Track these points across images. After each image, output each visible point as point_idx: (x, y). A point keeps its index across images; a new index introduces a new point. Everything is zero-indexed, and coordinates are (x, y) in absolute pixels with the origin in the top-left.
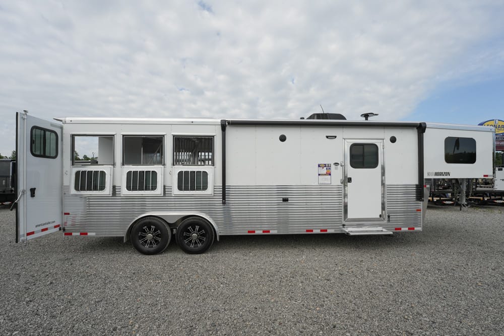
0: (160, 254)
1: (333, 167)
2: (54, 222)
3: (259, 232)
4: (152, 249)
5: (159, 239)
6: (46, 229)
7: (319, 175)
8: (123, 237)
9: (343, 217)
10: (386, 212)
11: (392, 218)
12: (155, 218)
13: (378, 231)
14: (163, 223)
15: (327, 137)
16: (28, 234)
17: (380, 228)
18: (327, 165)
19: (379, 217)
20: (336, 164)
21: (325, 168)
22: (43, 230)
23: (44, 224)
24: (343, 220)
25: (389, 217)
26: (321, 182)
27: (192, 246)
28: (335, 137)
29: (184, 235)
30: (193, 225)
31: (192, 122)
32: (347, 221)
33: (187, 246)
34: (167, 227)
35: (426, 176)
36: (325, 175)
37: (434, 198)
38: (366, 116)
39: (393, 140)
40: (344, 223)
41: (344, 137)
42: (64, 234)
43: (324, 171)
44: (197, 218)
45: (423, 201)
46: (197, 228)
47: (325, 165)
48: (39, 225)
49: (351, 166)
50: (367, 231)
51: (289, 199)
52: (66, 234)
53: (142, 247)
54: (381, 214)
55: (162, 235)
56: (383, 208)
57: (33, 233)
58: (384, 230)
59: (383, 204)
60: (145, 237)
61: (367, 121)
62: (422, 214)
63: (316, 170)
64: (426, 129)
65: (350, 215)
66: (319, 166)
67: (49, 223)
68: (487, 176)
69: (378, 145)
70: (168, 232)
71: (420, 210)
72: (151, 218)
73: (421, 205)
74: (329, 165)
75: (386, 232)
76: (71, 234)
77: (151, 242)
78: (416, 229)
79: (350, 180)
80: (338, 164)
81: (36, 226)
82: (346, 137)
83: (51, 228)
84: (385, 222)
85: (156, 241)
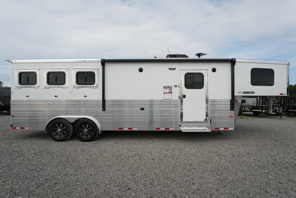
0: (65, 141)
1: (173, 88)
3: (126, 129)
4: (60, 138)
5: (65, 132)
7: (164, 93)
8: (44, 130)
9: (180, 121)
10: (209, 117)
11: (212, 121)
12: (62, 119)
13: (203, 130)
14: (67, 122)
15: (170, 69)
17: (205, 128)
18: (169, 87)
19: (204, 121)
20: (176, 86)
21: (168, 89)
24: (180, 122)
25: (211, 120)
26: (165, 98)
27: (84, 137)
28: (175, 69)
29: (80, 130)
30: (85, 124)
31: (85, 61)
32: (182, 123)
33: (81, 137)
34: (69, 125)
35: (236, 94)
36: (168, 93)
37: (263, 111)
38: (199, 55)
39: (214, 70)
40: (181, 124)
41: (181, 69)
42: (11, 128)
43: (168, 90)
44: (87, 119)
45: (234, 110)
46: (87, 126)
47: (168, 87)
49: (185, 87)
50: (196, 130)
51: (145, 108)
52: (12, 128)
53: (55, 136)
54: (205, 119)
55: (67, 130)
56: (207, 115)
58: (207, 129)
59: (207, 113)
60: (57, 131)
61: (199, 58)
62: (233, 119)
63: (162, 90)
64: (236, 63)
65: (184, 119)
66: (164, 87)
68: (283, 94)
69: (204, 74)
70: (70, 128)
71: (233, 117)
72: (60, 119)
73: (233, 113)
74: (171, 87)
75: (208, 130)
76: (15, 128)
77: (60, 134)
78: (230, 129)
79: (184, 96)
80: (177, 86)
82: (182, 69)
84: (208, 124)
85: (64, 133)
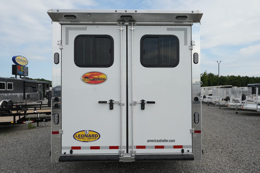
2: (174, 141)
6: (162, 147)
16: (138, 147)
22: (157, 147)
23: (158, 141)
48: (152, 141)
57: (144, 147)
67: (166, 141)
81: (148, 141)
83: (169, 147)
